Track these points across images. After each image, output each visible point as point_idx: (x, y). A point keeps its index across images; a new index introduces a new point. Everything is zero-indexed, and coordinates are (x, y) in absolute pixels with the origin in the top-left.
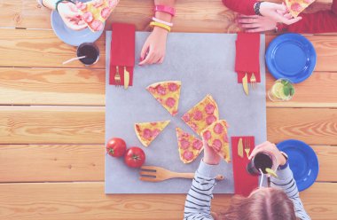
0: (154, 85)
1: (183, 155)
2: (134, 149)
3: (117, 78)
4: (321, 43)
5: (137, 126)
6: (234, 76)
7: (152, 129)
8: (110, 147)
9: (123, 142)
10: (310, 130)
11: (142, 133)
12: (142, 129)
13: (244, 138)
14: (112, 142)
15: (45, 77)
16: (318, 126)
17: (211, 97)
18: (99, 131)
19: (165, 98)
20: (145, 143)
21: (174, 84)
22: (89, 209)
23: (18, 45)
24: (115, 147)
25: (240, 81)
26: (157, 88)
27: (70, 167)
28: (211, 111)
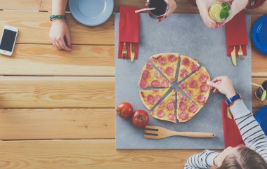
0: (156, 56)
1: (180, 115)
2: (140, 111)
3: (125, 52)
5: (142, 93)
7: (154, 95)
8: (119, 110)
9: (129, 105)
11: (146, 99)
12: (146, 95)
14: (121, 106)
17: (204, 69)
18: (110, 97)
19: (165, 67)
20: (149, 107)
21: (173, 56)
22: (102, 161)
23: (42, 25)
24: (124, 110)
25: (229, 55)
26: (158, 58)
27: (86, 127)
28: (204, 81)
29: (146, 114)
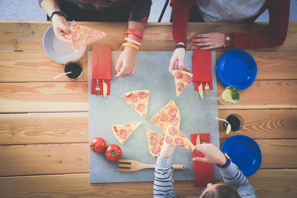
0: (128, 94)
1: (152, 150)
2: (113, 146)
3: (98, 89)
4: (261, 57)
5: (115, 127)
6: (192, 85)
7: (127, 129)
8: (93, 146)
9: (103, 141)
10: (254, 127)
11: (119, 133)
12: (119, 130)
13: (201, 135)
14: (95, 141)
15: (38, 89)
16: (260, 124)
17: (173, 103)
18: (84, 132)
19: (136, 104)
20: (121, 141)
21: (143, 93)
23: (16, 64)
24: (97, 145)
25: (197, 89)
26: (129, 96)
27: (61, 162)
28: (174, 114)
29: (119, 148)
